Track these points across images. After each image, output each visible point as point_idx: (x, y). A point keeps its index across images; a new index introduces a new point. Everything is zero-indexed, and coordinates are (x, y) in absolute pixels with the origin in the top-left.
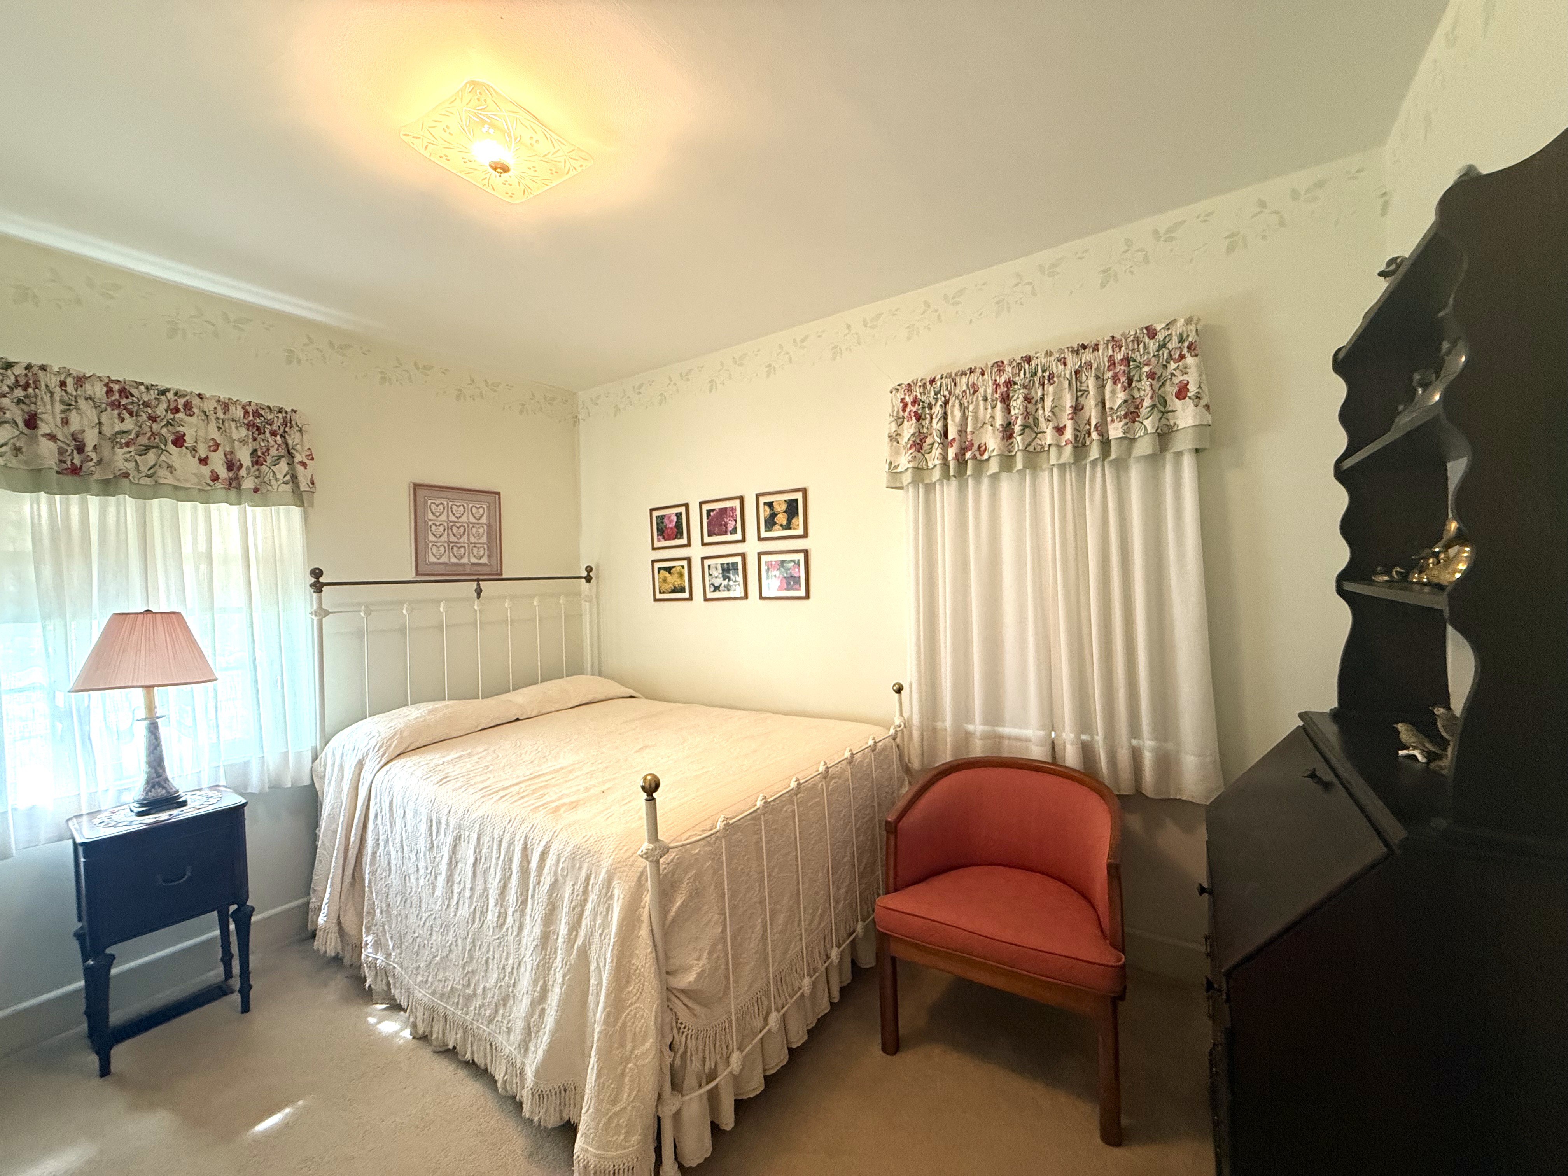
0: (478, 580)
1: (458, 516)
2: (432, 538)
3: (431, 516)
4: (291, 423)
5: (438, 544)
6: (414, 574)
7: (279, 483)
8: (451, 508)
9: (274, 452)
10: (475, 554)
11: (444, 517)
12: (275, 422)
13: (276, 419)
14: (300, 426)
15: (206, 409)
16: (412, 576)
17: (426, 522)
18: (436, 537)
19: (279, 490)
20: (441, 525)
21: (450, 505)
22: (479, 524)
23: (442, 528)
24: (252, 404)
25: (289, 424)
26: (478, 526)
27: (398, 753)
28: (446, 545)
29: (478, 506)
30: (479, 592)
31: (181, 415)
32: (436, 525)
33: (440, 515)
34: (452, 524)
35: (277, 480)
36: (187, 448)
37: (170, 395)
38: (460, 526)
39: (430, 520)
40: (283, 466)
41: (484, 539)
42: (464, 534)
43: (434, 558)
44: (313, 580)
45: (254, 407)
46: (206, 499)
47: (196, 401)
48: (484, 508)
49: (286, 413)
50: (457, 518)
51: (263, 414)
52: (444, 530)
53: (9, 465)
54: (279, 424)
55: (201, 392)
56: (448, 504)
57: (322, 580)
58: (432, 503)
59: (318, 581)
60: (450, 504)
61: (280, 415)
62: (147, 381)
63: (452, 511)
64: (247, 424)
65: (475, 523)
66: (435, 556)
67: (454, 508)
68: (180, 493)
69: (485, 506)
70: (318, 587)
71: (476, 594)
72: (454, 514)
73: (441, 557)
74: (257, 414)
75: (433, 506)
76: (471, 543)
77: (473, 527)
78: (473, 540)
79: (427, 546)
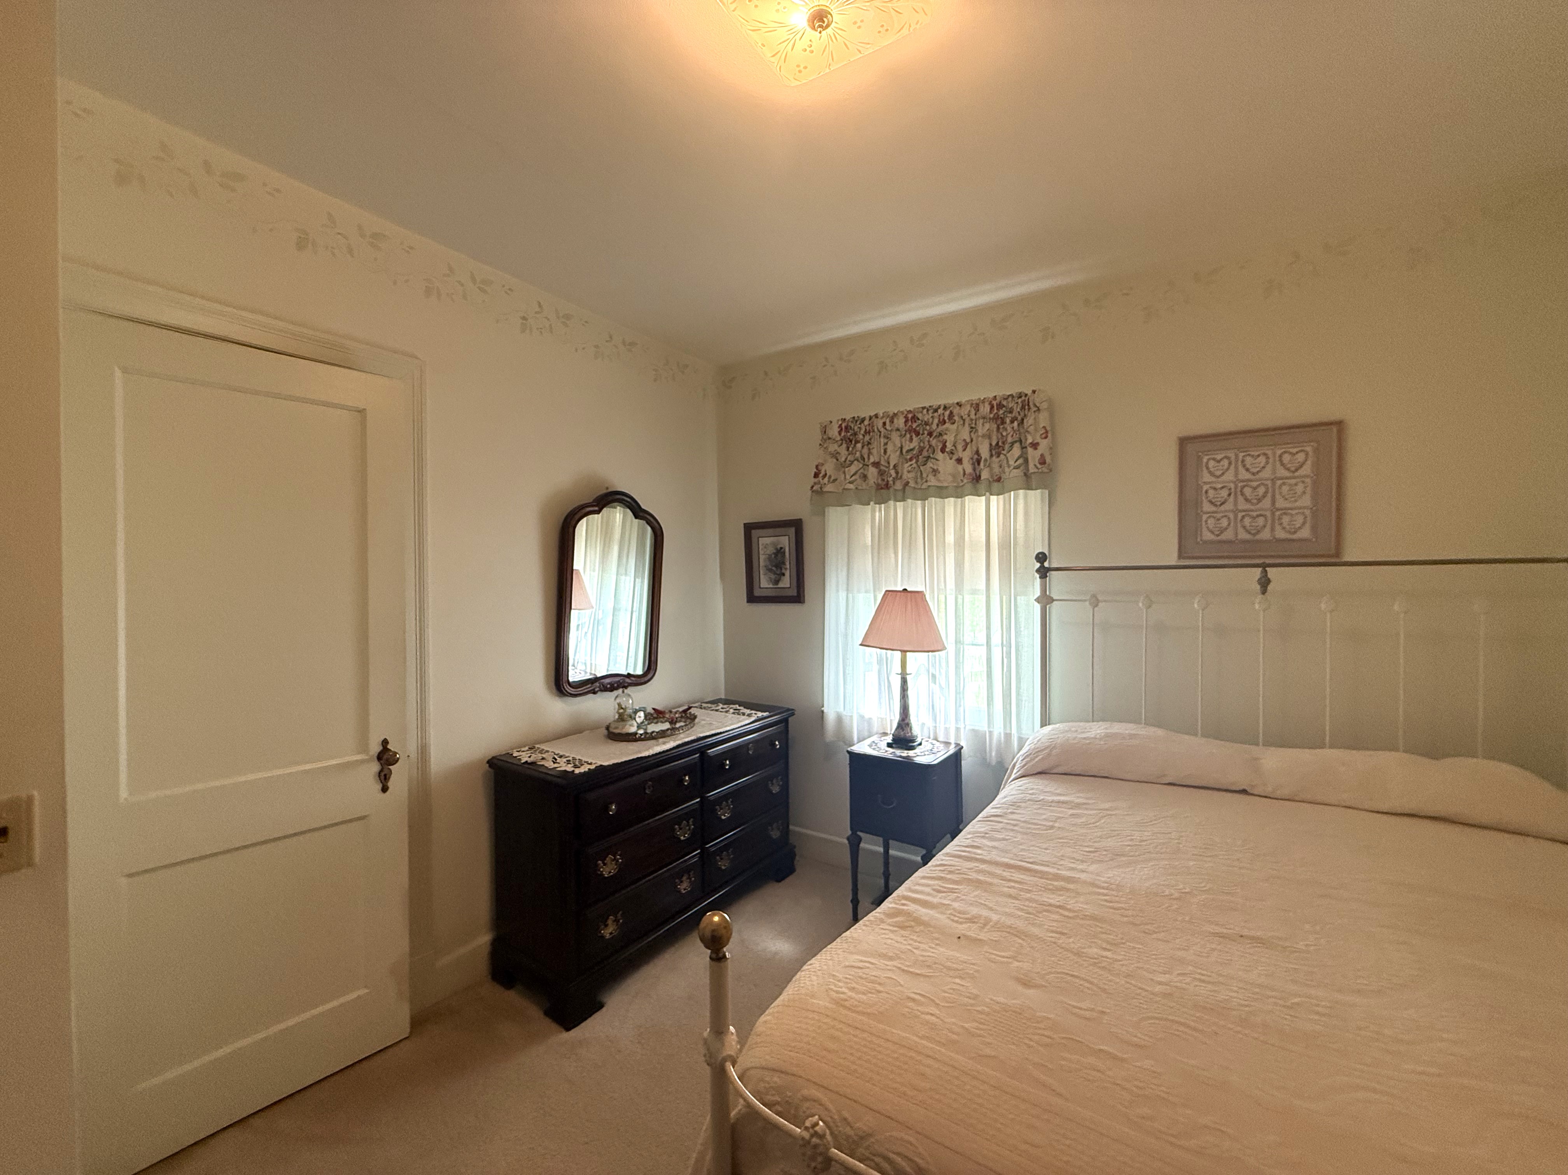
0: (1264, 566)
1: (1255, 470)
2: (1207, 507)
3: (1207, 477)
4: (1028, 405)
5: (1219, 516)
6: (1175, 555)
7: (1011, 469)
8: (1243, 461)
9: (1010, 440)
10: (1285, 524)
11: (1230, 476)
12: (1015, 408)
13: (1016, 405)
14: (1038, 405)
15: (962, 414)
16: (1173, 560)
17: (1199, 488)
18: (1216, 505)
19: (1011, 476)
20: (1223, 488)
21: (1241, 458)
22: (1294, 478)
23: (1224, 493)
24: (997, 397)
25: (1027, 407)
26: (1293, 481)
27: (1039, 770)
28: (1231, 516)
29: (1294, 450)
30: (1265, 583)
31: (947, 425)
32: (1215, 489)
33: (1223, 474)
34: (1242, 484)
35: (1009, 466)
36: (947, 452)
37: (940, 411)
38: (1258, 486)
39: (1205, 483)
40: (1016, 451)
41: (1306, 501)
42: (1264, 496)
43: (1209, 534)
44: (1038, 565)
45: (998, 399)
46: (959, 493)
47: (956, 411)
48: (1307, 454)
49: (1026, 395)
50: (1253, 474)
51: (1005, 405)
52: (1229, 495)
53: (860, 488)
54: (1018, 410)
55: (958, 401)
56: (1237, 456)
57: (1046, 564)
58: (1209, 460)
59: (1042, 566)
60: (1241, 455)
61: (1020, 400)
62: (927, 405)
63: (1244, 466)
64: (993, 419)
65: (1287, 478)
66: (1212, 532)
67: (1249, 460)
68: (942, 492)
69: (1309, 449)
70: (1043, 572)
71: (1258, 587)
72: (1247, 470)
73: (1222, 532)
74: (1000, 406)
75: (1212, 464)
76: (1278, 510)
77: (1284, 484)
78: (1280, 503)
79: (1198, 517)
